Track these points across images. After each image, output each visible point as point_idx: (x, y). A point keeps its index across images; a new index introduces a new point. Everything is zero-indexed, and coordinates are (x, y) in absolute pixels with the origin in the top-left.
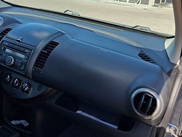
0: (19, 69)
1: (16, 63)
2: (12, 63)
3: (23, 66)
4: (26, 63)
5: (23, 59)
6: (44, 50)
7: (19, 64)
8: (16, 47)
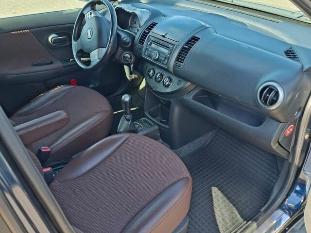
0: (163, 63)
1: (160, 57)
2: (157, 57)
3: (166, 61)
4: (169, 58)
5: (166, 53)
6: (185, 45)
7: (163, 59)
8: (161, 42)
